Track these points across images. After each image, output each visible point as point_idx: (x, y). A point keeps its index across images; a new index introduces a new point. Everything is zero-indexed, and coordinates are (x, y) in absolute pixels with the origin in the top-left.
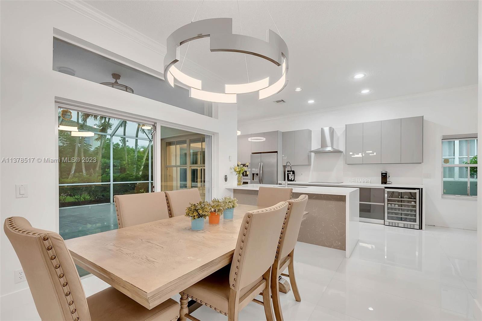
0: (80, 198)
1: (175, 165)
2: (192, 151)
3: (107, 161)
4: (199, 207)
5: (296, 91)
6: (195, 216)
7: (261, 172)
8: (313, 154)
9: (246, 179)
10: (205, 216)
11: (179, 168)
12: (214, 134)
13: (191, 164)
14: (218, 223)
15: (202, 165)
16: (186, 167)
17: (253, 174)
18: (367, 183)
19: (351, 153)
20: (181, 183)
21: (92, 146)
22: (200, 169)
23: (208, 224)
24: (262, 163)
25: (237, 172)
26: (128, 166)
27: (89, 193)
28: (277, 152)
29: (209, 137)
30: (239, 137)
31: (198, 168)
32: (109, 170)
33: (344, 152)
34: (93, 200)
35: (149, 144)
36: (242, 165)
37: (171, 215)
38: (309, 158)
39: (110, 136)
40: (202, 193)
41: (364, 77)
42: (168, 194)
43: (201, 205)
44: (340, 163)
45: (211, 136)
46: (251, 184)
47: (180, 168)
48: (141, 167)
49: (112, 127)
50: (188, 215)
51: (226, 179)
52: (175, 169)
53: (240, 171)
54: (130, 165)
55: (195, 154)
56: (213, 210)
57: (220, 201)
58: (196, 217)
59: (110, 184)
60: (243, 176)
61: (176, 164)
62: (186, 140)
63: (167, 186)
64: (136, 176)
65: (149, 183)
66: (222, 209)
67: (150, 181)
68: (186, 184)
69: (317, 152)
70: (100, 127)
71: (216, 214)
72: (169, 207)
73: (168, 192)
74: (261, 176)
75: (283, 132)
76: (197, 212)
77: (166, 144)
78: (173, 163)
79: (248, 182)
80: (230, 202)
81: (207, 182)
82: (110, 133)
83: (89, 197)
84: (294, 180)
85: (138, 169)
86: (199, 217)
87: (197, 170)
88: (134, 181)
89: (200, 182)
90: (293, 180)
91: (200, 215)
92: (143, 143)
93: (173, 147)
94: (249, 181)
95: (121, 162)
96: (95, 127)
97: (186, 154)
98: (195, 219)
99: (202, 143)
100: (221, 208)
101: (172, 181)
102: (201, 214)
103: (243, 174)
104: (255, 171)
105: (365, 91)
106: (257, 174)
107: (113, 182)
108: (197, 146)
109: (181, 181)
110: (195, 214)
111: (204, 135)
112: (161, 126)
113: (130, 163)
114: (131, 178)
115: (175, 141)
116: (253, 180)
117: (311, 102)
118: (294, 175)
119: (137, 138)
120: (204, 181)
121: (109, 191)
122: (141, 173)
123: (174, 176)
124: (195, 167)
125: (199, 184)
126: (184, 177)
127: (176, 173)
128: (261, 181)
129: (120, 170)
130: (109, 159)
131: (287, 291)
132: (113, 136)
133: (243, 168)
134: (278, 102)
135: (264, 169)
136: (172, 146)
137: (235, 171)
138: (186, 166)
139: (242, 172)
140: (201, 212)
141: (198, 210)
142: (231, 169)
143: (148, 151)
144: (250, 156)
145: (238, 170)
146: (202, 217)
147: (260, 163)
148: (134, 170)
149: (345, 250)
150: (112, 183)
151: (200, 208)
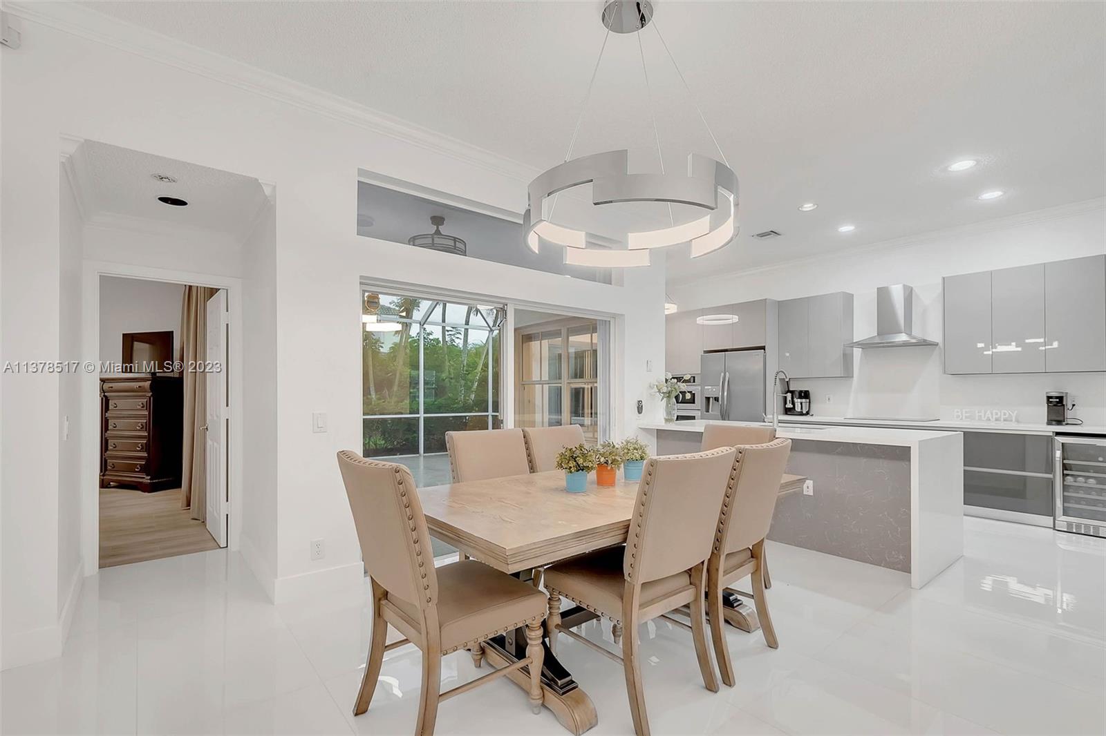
0: (369, 442)
1: (539, 379)
2: (572, 350)
3: (414, 373)
4: (578, 452)
5: (804, 210)
6: (571, 467)
7: (726, 394)
8: (857, 352)
9: (686, 410)
10: (588, 469)
11: (546, 387)
12: (614, 316)
13: (572, 378)
14: (612, 483)
15: (591, 381)
16: (560, 385)
17: (708, 399)
18: (1005, 422)
19: (980, 345)
20: (552, 417)
21: (383, 343)
22: (590, 387)
23: (596, 486)
24: (727, 373)
25: (663, 393)
26: (450, 382)
27: (383, 433)
28: (763, 348)
29: (605, 324)
30: (669, 318)
31: (586, 386)
32: (415, 390)
33: (941, 345)
34: (389, 447)
35: (488, 337)
36: (673, 378)
37: (532, 469)
38: (847, 359)
39: (419, 325)
40: (591, 438)
41: (975, 165)
42: (528, 433)
43: (581, 450)
44: (930, 372)
45: (609, 321)
46: (701, 419)
47: (549, 387)
48: (473, 384)
49: (420, 305)
50: (560, 466)
51: (640, 410)
52: (538, 387)
53: (669, 393)
54: (453, 381)
55: (580, 356)
56: (602, 460)
57: (617, 446)
58: (573, 470)
59: (419, 418)
60: (677, 402)
61: (541, 378)
62: (560, 330)
63: (524, 421)
64: (465, 402)
65: (488, 416)
66: (620, 460)
67: (490, 413)
68: (561, 420)
69: (866, 346)
70: (401, 307)
71: (609, 468)
72: (529, 455)
73: (527, 429)
74: (725, 403)
75: (779, 302)
76: (575, 461)
77: (524, 338)
78: (536, 377)
79: (694, 417)
80: (635, 449)
81: (601, 416)
82: (420, 319)
83: (384, 442)
84: (808, 413)
85: (468, 389)
86: (579, 470)
87: (583, 389)
88: (458, 413)
89: (590, 416)
90: (804, 412)
91: (579, 466)
92: (478, 337)
93: (535, 345)
94: (697, 414)
95: (439, 374)
96: (391, 306)
97: (560, 356)
98: (571, 472)
99: (592, 336)
100: (617, 458)
101: (534, 413)
102: (581, 465)
103: (677, 398)
104: (711, 391)
105: (991, 195)
106: (716, 399)
107: (424, 413)
108: (581, 340)
109: (550, 412)
110: (572, 464)
111: (596, 320)
112: (515, 310)
113: (452, 376)
114: (455, 406)
115: (538, 333)
116: (708, 411)
117: (847, 229)
118: (808, 400)
119: (467, 327)
120: (596, 414)
121: (417, 431)
122: (473, 396)
123: (536, 403)
124: (578, 383)
125: (587, 420)
126: (556, 407)
127: (541, 397)
128: (724, 416)
129: (437, 389)
130: (418, 369)
131: (753, 629)
132: (424, 324)
133: (676, 387)
134: (762, 235)
135: (732, 387)
136: (533, 342)
137: (659, 391)
138: (560, 381)
139: (674, 394)
140: (580, 461)
141: (576, 457)
142: (651, 387)
143: (486, 350)
144: (700, 357)
145: (665, 390)
146: (583, 470)
147: (722, 374)
148: (461, 391)
149: (910, 573)
150: (422, 415)
151: (580, 455)
